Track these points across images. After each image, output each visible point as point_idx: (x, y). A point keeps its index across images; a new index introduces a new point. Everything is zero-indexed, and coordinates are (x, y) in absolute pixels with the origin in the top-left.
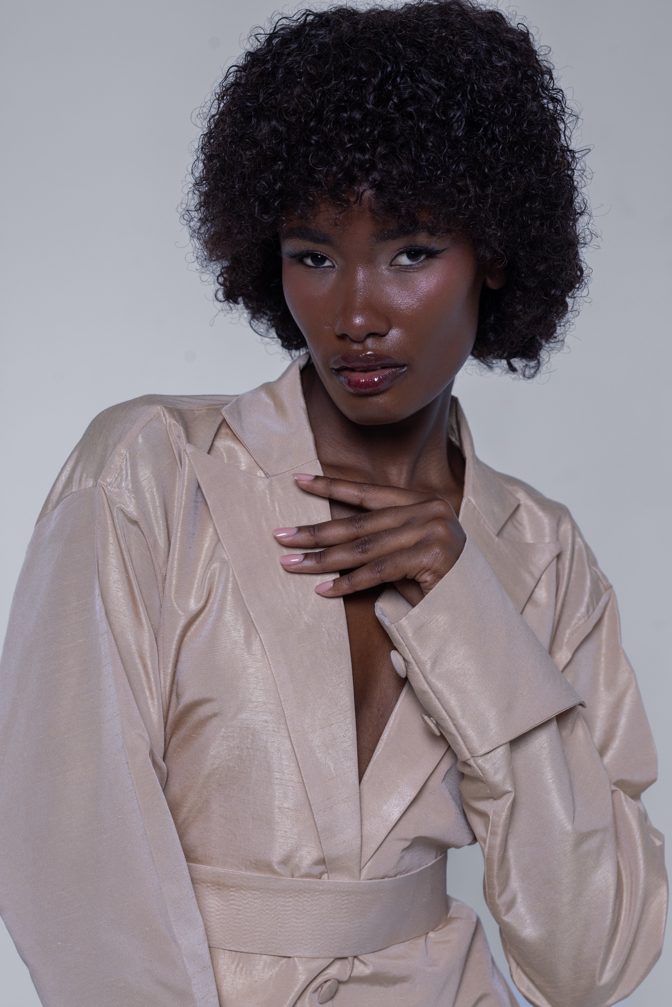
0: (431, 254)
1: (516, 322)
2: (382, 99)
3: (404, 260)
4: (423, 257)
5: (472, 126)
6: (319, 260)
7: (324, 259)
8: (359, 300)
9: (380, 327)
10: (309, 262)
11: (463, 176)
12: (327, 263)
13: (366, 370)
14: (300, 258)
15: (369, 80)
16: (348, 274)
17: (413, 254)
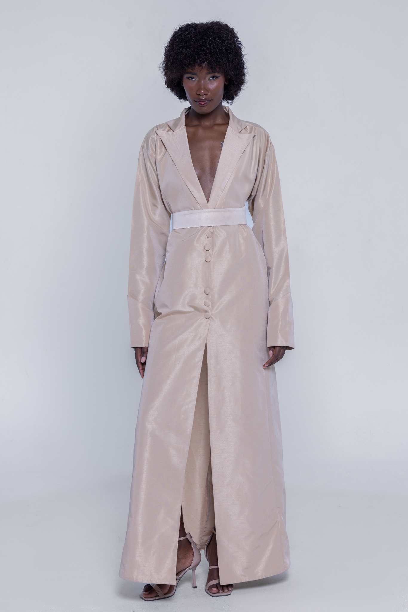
0: (217, 77)
1: (231, 91)
2: (210, 45)
3: (211, 79)
4: (215, 78)
5: (226, 50)
6: (192, 78)
7: (193, 78)
8: (202, 87)
9: (206, 93)
10: (190, 79)
11: (225, 61)
12: (194, 79)
13: (203, 102)
14: (188, 78)
15: (207, 41)
16: (199, 82)
17: (213, 77)
